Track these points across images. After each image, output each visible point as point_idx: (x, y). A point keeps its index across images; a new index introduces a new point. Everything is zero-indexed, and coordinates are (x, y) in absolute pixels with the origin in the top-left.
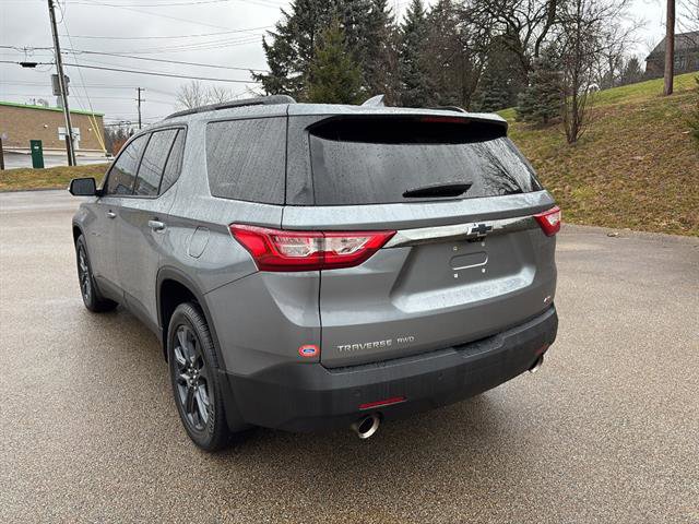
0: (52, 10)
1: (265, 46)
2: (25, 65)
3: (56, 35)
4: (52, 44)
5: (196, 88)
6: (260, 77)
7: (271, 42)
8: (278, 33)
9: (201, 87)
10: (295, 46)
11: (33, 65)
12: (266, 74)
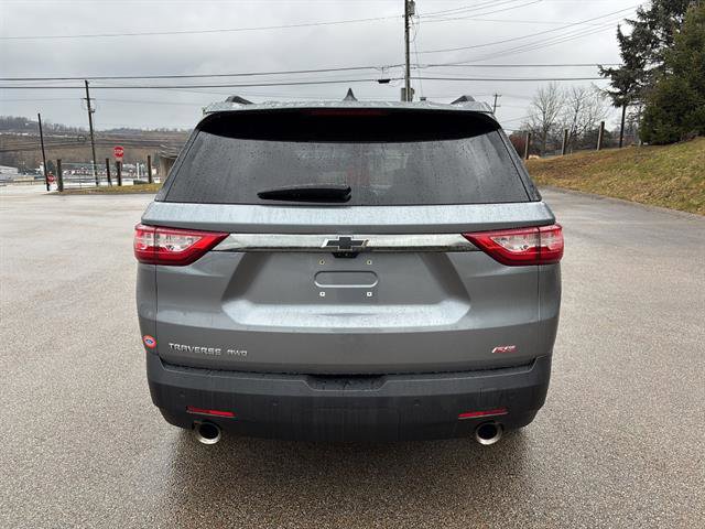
0: (407, 31)
1: (620, 36)
2: (381, 81)
3: (408, 53)
4: (405, 62)
5: (552, 90)
6: (610, 71)
7: (628, 31)
8: (639, 21)
9: (559, 88)
10: (658, 33)
11: (387, 81)
12: (616, 68)
